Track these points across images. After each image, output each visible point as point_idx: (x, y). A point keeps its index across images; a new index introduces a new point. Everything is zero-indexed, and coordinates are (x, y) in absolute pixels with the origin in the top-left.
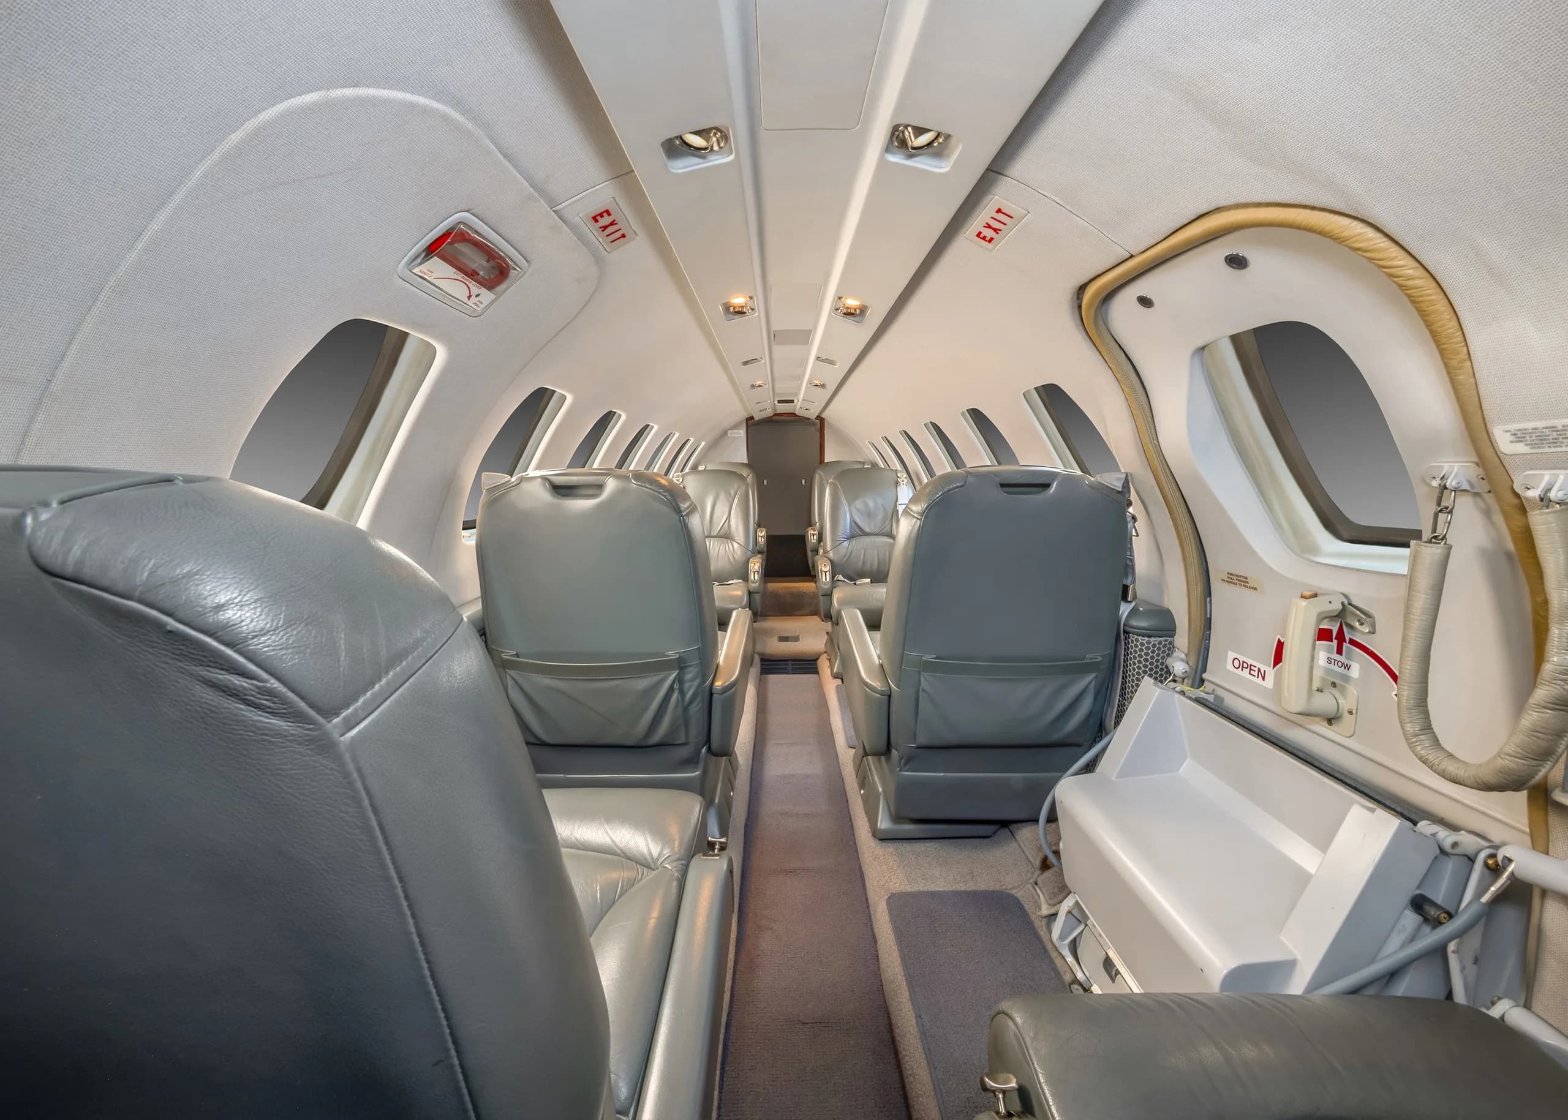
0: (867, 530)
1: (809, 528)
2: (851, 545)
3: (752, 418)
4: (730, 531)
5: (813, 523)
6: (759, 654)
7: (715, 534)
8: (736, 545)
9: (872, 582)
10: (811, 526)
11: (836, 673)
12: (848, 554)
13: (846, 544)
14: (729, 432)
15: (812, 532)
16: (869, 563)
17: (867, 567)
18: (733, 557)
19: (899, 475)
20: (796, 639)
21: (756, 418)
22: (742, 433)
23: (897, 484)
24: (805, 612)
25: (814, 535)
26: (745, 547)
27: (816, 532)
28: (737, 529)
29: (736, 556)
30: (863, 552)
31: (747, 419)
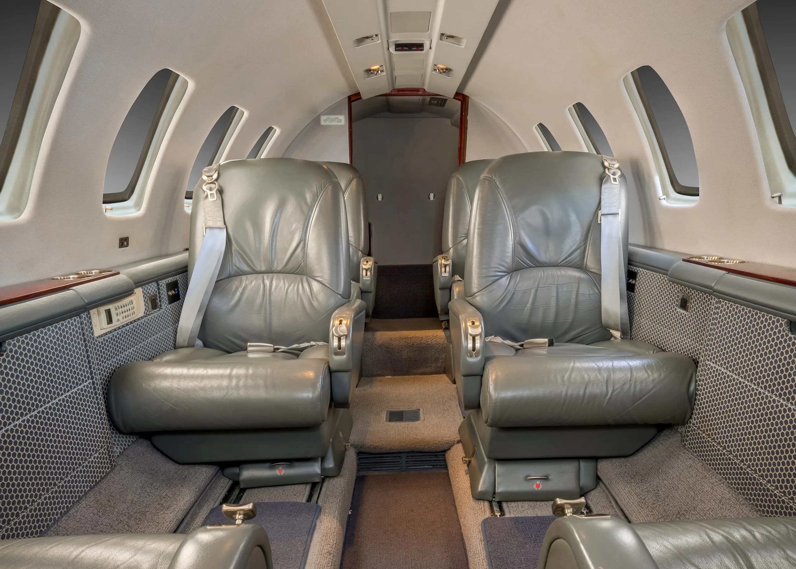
0: (543, 257)
1: (440, 257)
2: (512, 282)
3: (358, 94)
4: (306, 264)
5: (444, 249)
6: (355, 446)
7: (279, 268)
8: (316, 286)
9: (551, 344)
10: (441, 253)
11: (481, 492)
12: (509, 297)
13: (504, 281)
14: (323, 118)
15: (443, 261)
16: (540, 313)
17: (538, 318)
18: (311, 304)
19: (606, 164)
20: (414, 416)
21: (364, 97)
22: (342, 120)
23: (602, 179)
24: (428, 370)
25: (445, 266)
26: (330, 289)
27: (450, 262)
28: (319, 258)
29: (315, 304)
30: (533, 291)
31: (349, 97)
